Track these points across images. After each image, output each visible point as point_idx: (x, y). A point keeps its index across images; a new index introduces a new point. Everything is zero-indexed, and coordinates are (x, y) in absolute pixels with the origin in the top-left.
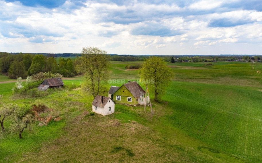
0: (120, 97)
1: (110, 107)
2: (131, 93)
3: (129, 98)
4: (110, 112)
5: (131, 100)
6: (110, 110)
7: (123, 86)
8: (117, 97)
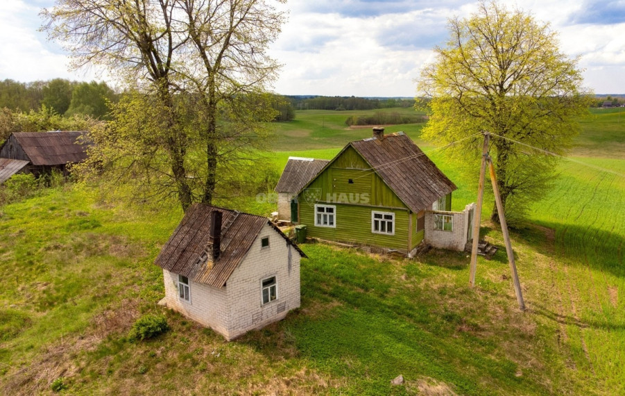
0: (330, 210)
1: (271, 281)
2: (393, 187)
3: (379, 216)
4: (272, 306)
5: (390, 224)
6: (269, 296)
7: (350, 152)
8: (316, 212)
